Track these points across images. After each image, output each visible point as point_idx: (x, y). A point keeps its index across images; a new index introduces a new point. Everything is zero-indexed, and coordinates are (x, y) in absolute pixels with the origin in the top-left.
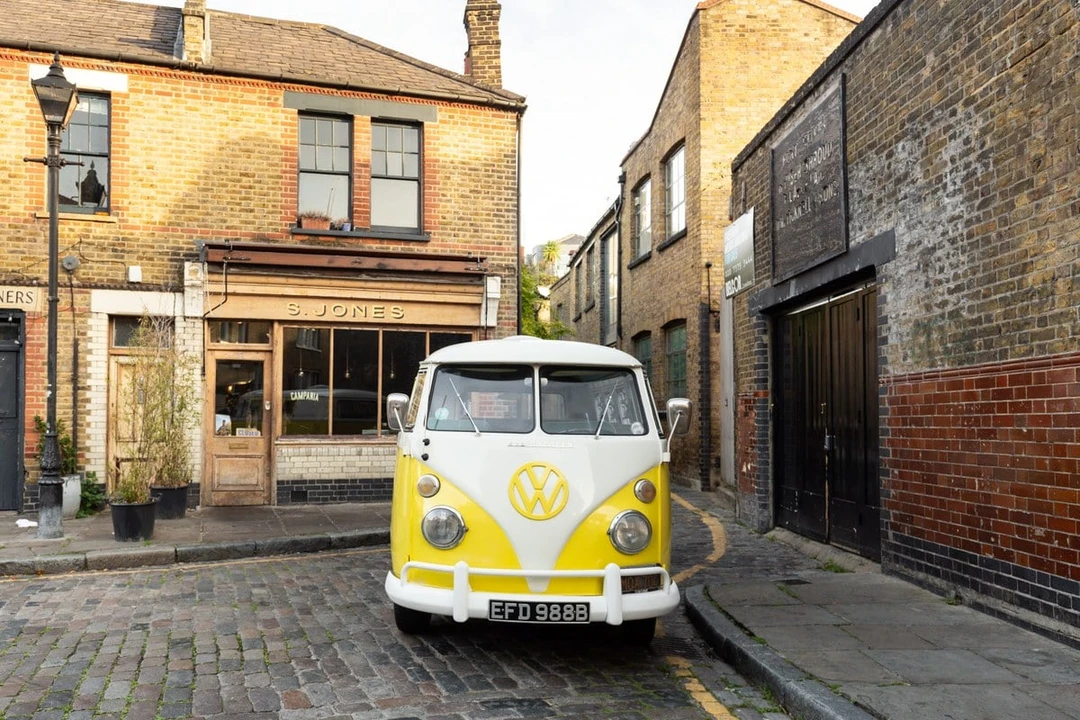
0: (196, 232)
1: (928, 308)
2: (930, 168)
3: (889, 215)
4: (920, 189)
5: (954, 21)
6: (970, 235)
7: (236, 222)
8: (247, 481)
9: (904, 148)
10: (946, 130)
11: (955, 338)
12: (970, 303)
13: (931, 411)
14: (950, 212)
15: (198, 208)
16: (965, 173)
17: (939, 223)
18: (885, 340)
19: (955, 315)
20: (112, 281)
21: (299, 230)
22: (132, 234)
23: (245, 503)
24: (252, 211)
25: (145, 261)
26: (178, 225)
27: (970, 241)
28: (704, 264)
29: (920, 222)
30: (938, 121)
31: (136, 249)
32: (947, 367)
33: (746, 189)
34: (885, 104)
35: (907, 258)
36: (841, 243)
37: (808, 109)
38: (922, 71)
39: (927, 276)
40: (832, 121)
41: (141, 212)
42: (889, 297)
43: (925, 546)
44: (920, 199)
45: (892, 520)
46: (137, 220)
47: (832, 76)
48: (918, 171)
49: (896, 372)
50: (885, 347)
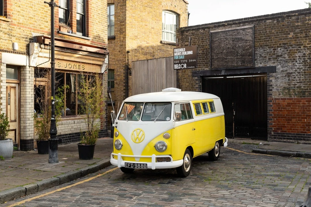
1: (289, 85)
2: (291, 56)
3: (274, 63)
4: (287, 60)
5: (300, 29)
6: (304, 73)
9: (280, 49)
10: (297, 50)
11: (298, 92)
12: (304, 85)
13: (290, 106)
14: (298, 67)
16: (303, 60)
17: (294, 68)
18: (271, 90)
19: (299, 87)
20: (8, 49)
22: (14, 28)
25: (18, 41)
27: (305, 74)
28: (127, 51)
29: (287, 67)
30: (294, 47)
31: (15, 35)
32: (296, 97)
33: (191, 39)
34: (273, 38)
35: (281, 73)
36: (251, 65)
37: (234, 28)
38: (289, 35)
39: (289, 78)
40: (247, 35)
41: (16, 18)
42: (273, 81)
43: (287, 134)
44: (287, 62)
45: (273, 130)
46: (15, 21)
47: (247, 23)
48: (286, 56)
49: (275, 97)
50: (271, 92)
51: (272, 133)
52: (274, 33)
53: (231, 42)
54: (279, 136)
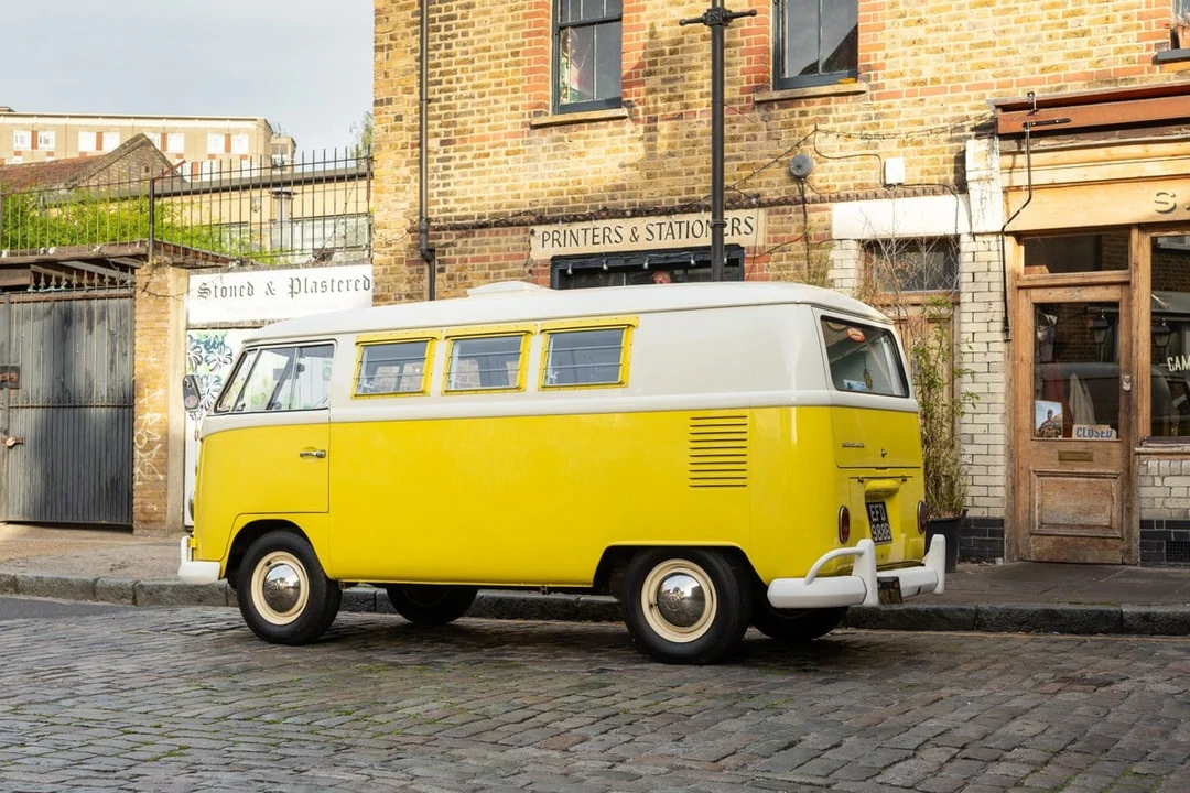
0: (990, 86)
7: (1057, 58)
8: (1092, 520)
15: (993, 44)
20: (862, 186)
21: (1176, 54)
22: (890, 106)
23: (1090, 560)
24: (1084, 34)
25: (910, 148)
26: (962, 78)
31: (895, 129)
41: (901, 69)
46: (897, 81)
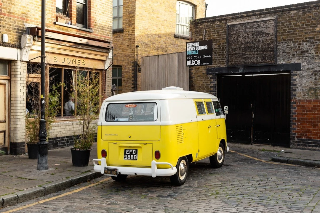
0: (25, 19)
1: (315, 85)
2: (318, 52)
3: (299, 59)
4: (313, 56)
9: (306, 44)
13: (316, 109)
18: (295, 90)
22: (3, 18)
25: (8, 32)
26: (19, 15)
28: (136, 46)
29: (313, 64)
31: (4, 25)
33: (206, 32)
34: (298, 31)
35: (306, 71)
36: (273, 62)
37: (254, 19)
38: (316, 28)
39: (316, 77)
40: (269, 27)
41: (6, 7)
42: (297, 80)
43: (312, 140)
44: (313, 58)
45: (297, 135)
46: (5, 10)
47: (269, 15)
48: (313, 51)
49: (300, 99)
50: (295, 92)
51: (296, 139)
52: (299, 26)
53: (250, 36)
54: (303, 142)
